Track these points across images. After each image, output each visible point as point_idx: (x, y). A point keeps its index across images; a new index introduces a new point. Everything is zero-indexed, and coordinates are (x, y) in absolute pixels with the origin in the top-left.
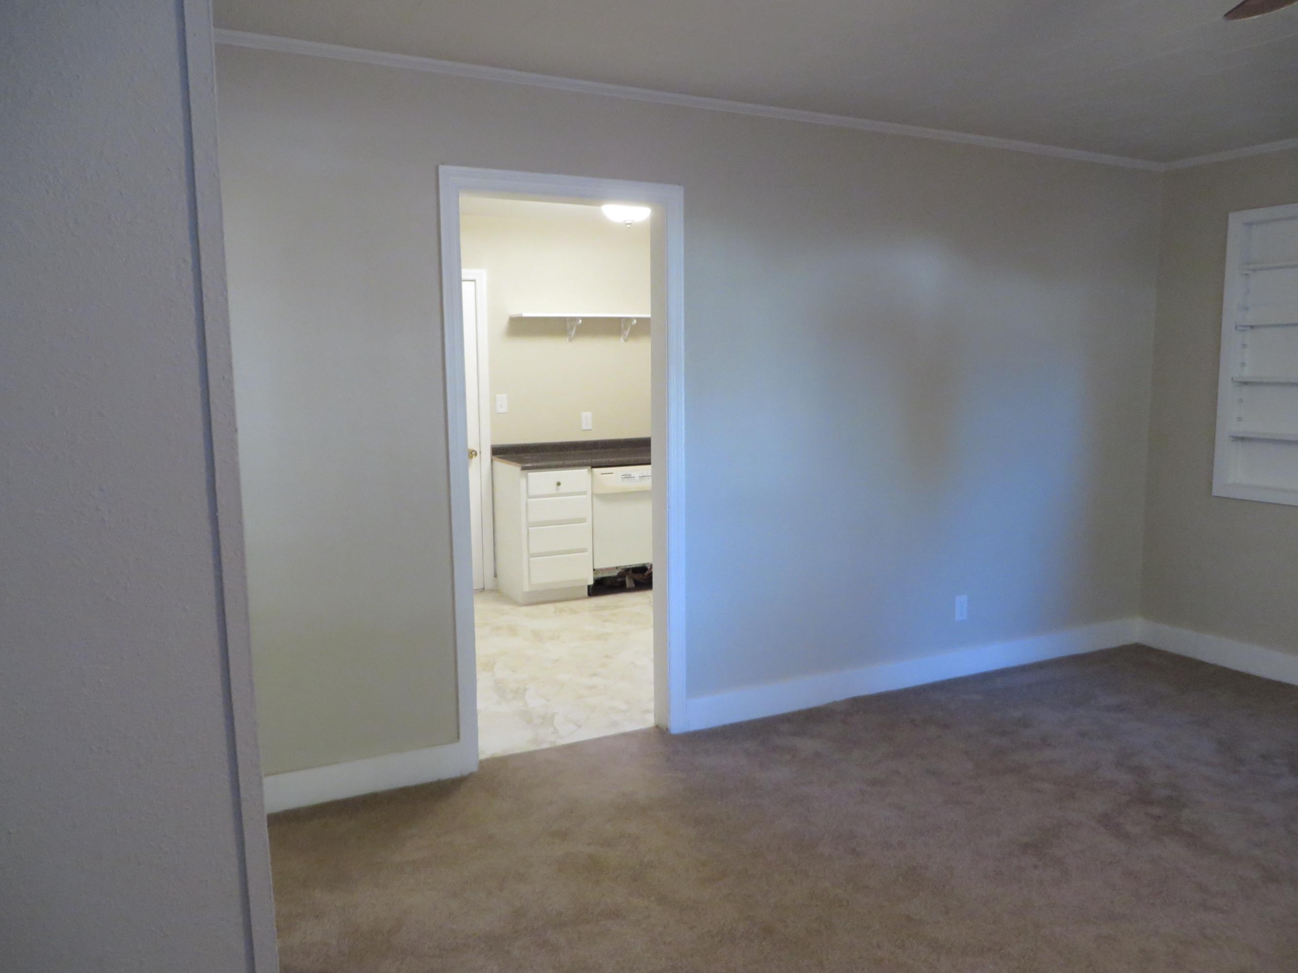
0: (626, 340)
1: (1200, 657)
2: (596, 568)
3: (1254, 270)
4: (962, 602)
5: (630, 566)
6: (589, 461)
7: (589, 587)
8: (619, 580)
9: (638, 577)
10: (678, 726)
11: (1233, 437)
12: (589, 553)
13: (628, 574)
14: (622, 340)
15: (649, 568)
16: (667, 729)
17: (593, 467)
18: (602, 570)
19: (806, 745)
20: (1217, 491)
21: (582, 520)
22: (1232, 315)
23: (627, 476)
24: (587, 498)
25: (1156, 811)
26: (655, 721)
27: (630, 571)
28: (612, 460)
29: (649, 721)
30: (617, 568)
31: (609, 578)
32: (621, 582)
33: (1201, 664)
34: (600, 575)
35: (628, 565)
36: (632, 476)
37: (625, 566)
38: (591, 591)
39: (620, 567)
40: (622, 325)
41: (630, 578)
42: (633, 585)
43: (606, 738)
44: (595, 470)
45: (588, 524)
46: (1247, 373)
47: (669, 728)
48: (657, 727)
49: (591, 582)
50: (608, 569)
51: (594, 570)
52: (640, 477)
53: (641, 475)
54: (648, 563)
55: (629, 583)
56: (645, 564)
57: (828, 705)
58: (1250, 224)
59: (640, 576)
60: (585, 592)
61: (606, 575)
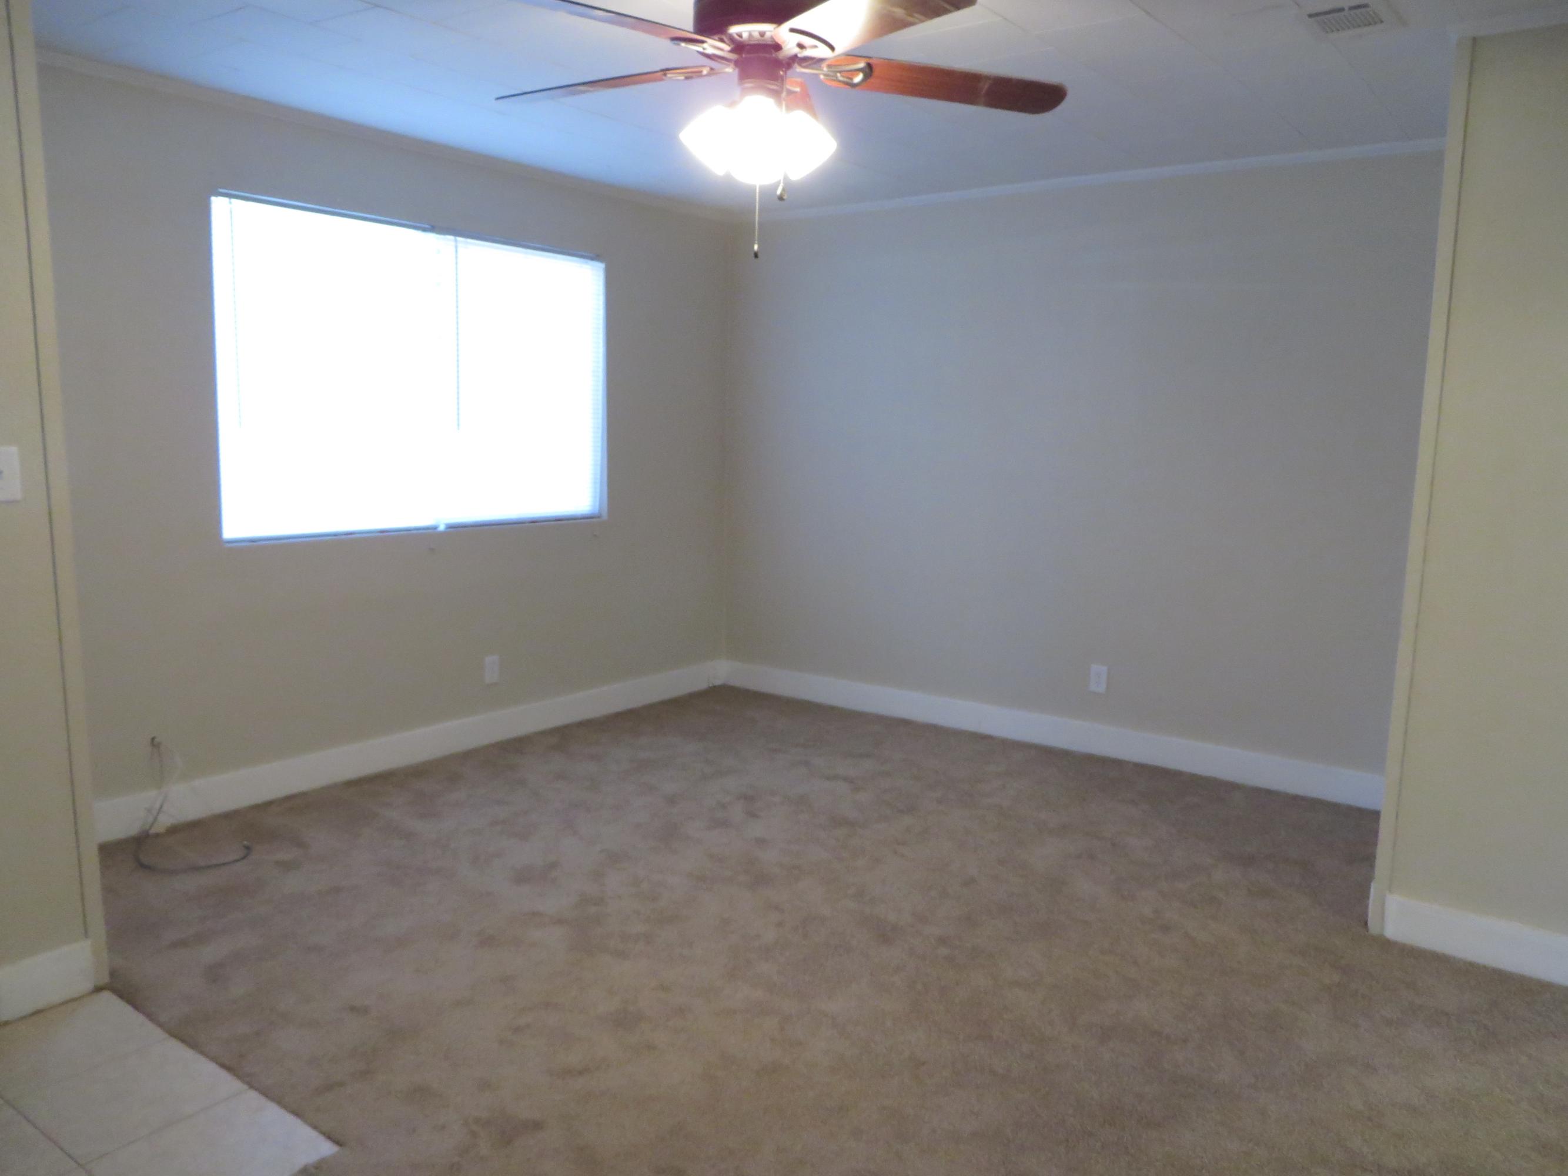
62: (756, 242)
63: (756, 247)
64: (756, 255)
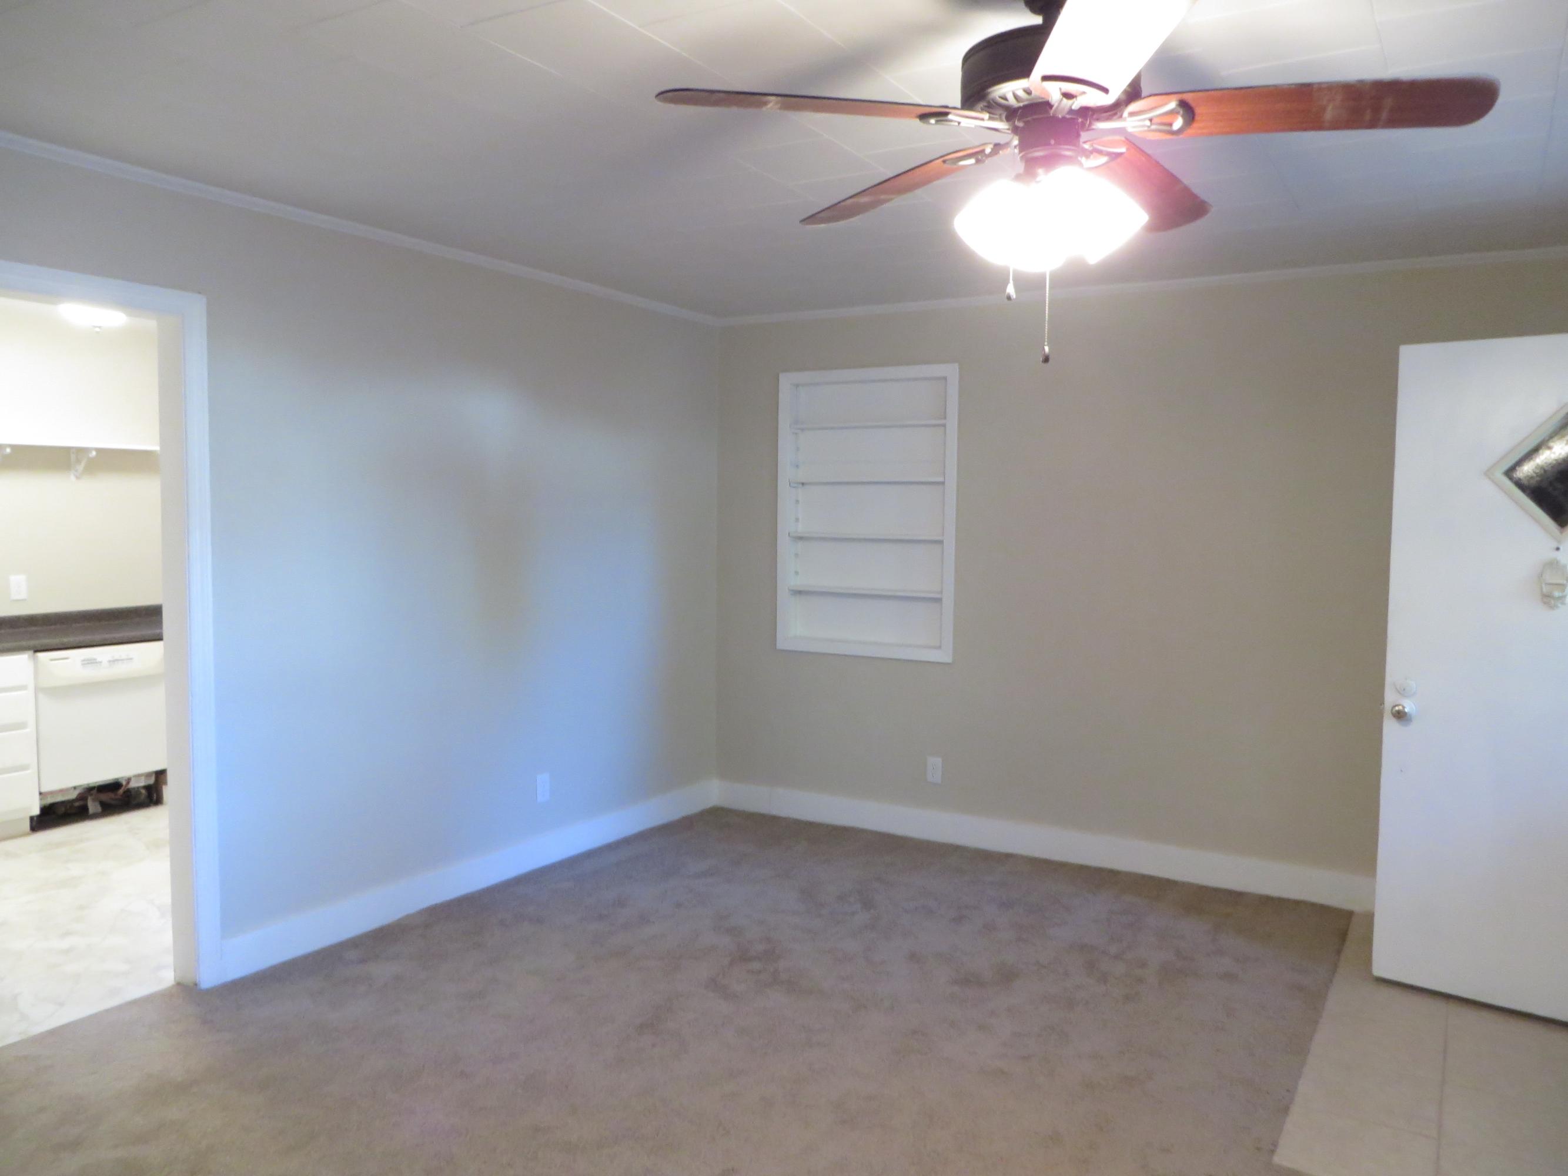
0: (77, 478)
1: (775, 812)
2: (43, 790)
3: (803, 430)
4: (543, 780)
5: (96, 783)
6: (32, 643)
7: (32, 818)
8: (77, 804)
9: (106, 797)
10: (209, 978)
11: (792, 590)
12: (32, 772)
13: (91, 795)
14: (73, 478)
15: (124, 783)
16: (196, 985)
17: (36, 651)
18: (52, 793)
19: (382, 971)
20: (781, 645)
21: (21, 726)
22: (786, 473)
23: (89, 662)
24: (29, 693)
25: (756, 965)
26: (175, 978)
27: (95, 791)
28: (65, 640)
29: (167, 978)
30: (75, 788)
31: (63, 803)
32: (79, 807)
33: (775, 819)
34: (50, 800)
35: (93, 783)
36: (97, 661)
37: (88, 784)
38: (34, 823)
39: (80, 786)
40: (73, 457)
41: (94, 800)
42: (99, 809)
43: (107, 1011)
44: (40, 655)
45: (30, 730)
46: (801, 529)
47: (197, 981)
48: (178, 984)
49: (36, 811)
50: (61, 791)
51: (41, 794)
52: (110, 661)
53: (111, 659)
54: (123, 777)
55: (93, 807)
56: (118, 779)
57: (399, 920)
58: (797, 386)
59: (111, 795)
60: (27, 825)
61: (59, 798)
62: (1046, 343)
63: (1047, 349)
64: (1046, 360)
